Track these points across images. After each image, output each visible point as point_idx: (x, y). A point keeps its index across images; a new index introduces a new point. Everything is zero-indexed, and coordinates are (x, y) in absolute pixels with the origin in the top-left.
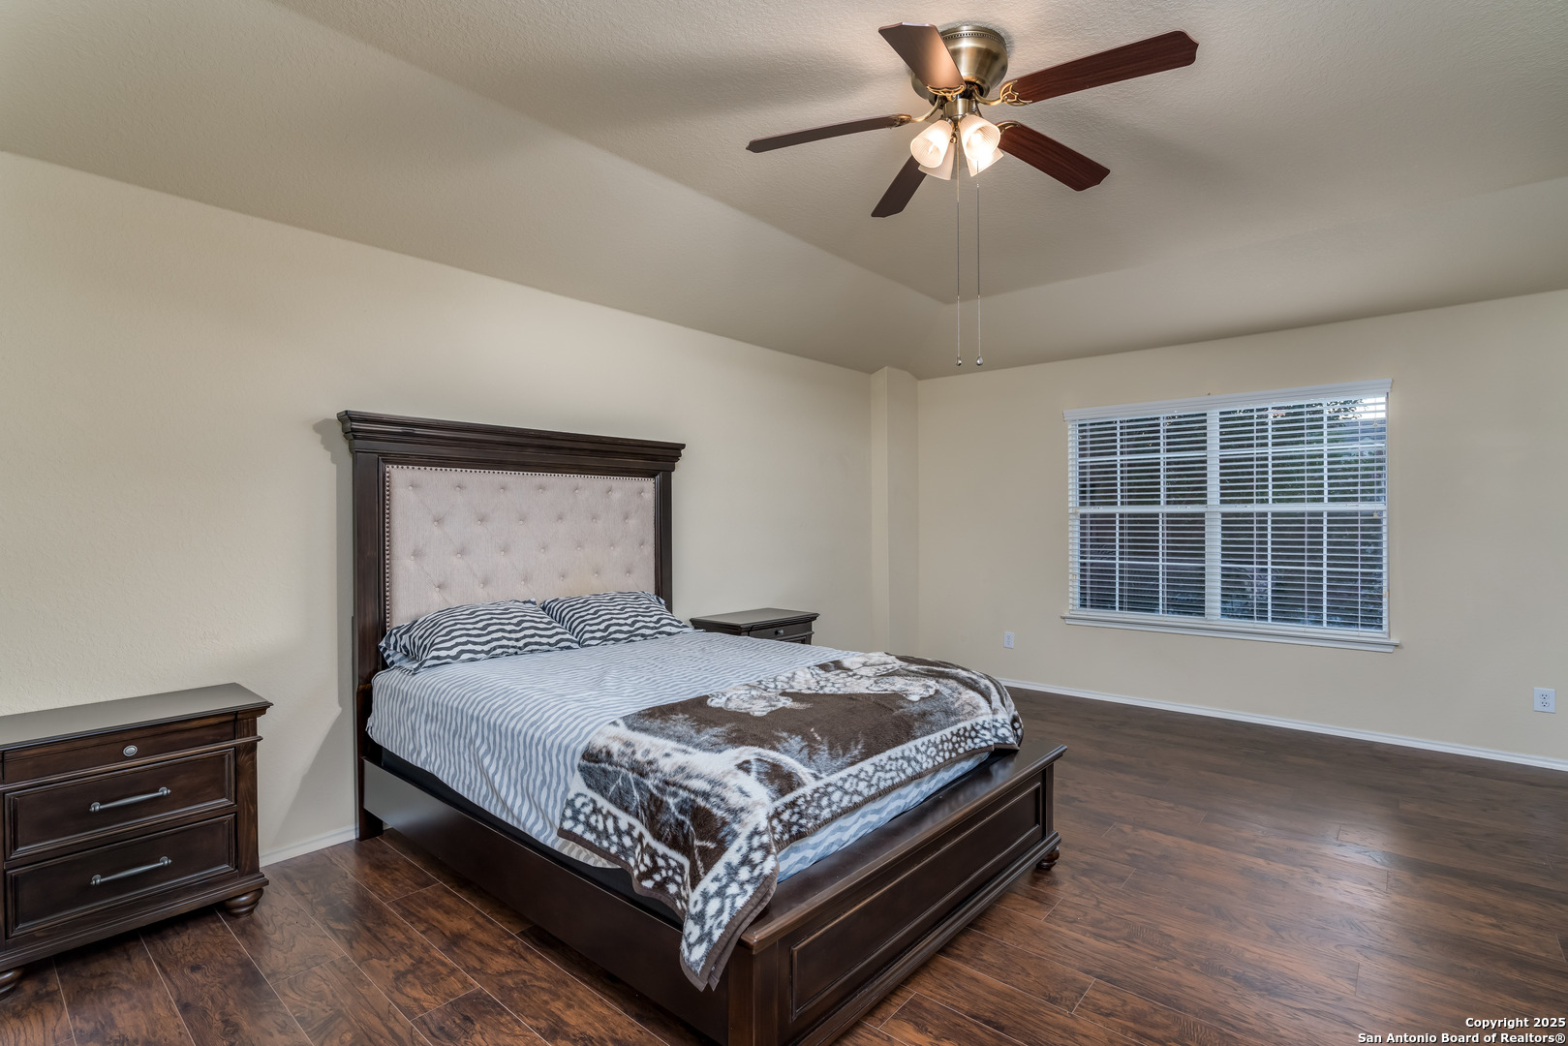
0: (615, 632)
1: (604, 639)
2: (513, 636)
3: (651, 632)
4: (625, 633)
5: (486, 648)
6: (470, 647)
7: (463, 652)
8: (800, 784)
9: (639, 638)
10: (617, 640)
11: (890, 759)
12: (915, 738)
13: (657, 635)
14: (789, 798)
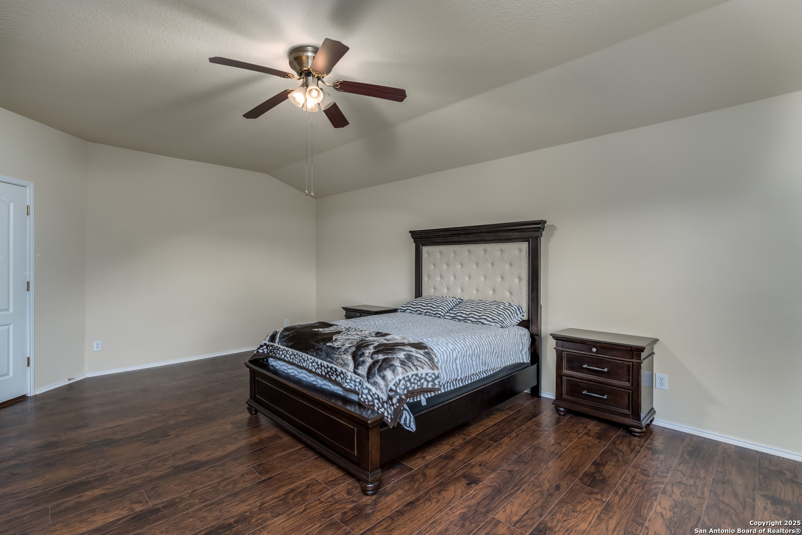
0: (459, 316)
1: (453, 318)
2: (423, 308)
3: (475, 320)
4: (463, 317)
5: (415, 310)
6: (410, 308)
7: (407, 309)
8: (275, 343)
9: (469, 322)
10: (460, 320)
11: (297, 354)
12: (307, 354)
13: (478, 323)
14: (272, 344)
